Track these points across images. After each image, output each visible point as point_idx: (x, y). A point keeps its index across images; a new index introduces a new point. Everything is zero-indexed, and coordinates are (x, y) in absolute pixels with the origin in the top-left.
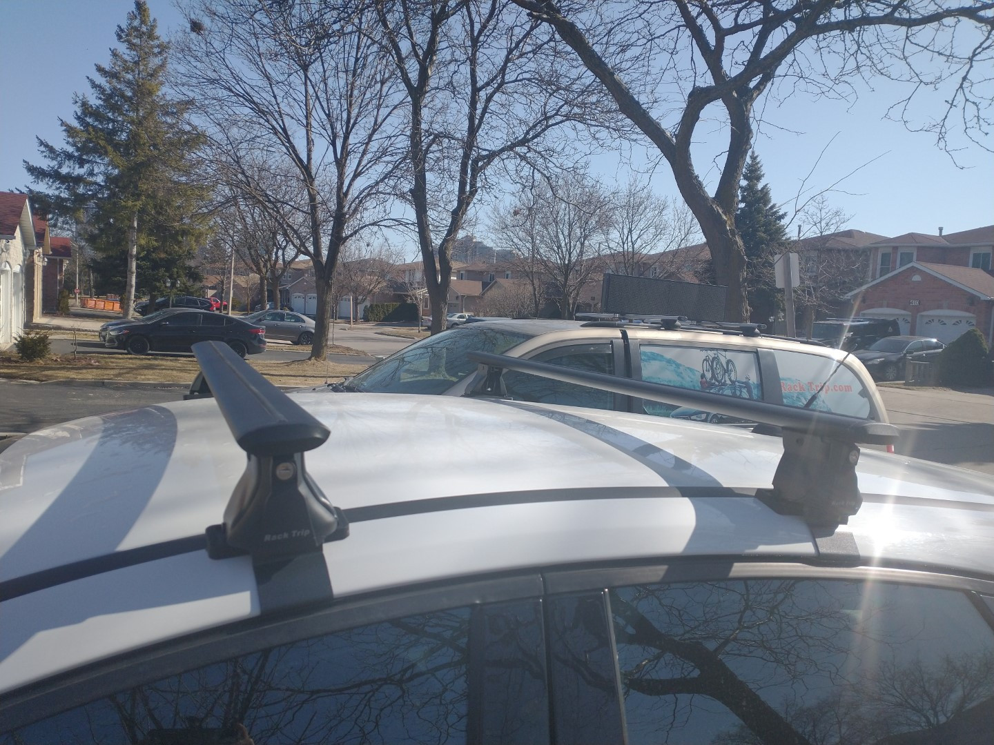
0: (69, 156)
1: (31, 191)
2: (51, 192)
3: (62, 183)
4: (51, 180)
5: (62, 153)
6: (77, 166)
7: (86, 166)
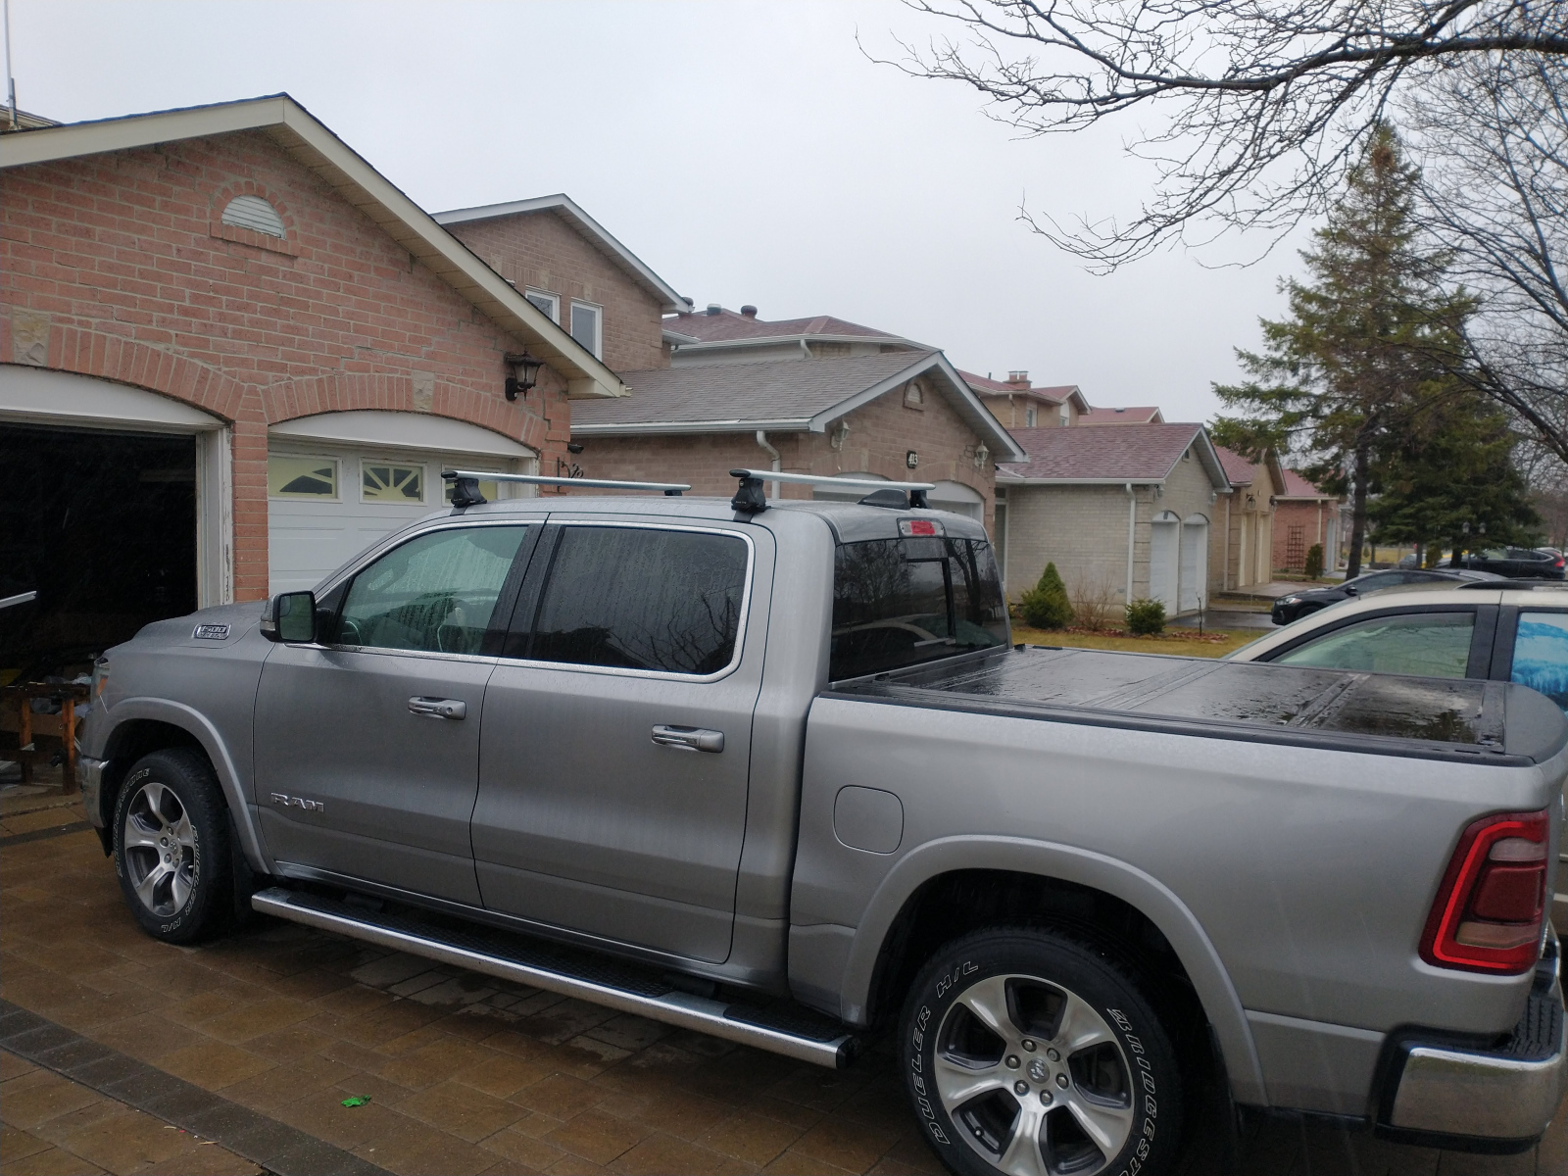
0: (1277, 363)
1: (1221, 419)
2: (1248, 417)
3: (1263, 401)
4: (1249, 400)
5: (1267, 361)
6: (1289, 374)
7: (1302, 371)
